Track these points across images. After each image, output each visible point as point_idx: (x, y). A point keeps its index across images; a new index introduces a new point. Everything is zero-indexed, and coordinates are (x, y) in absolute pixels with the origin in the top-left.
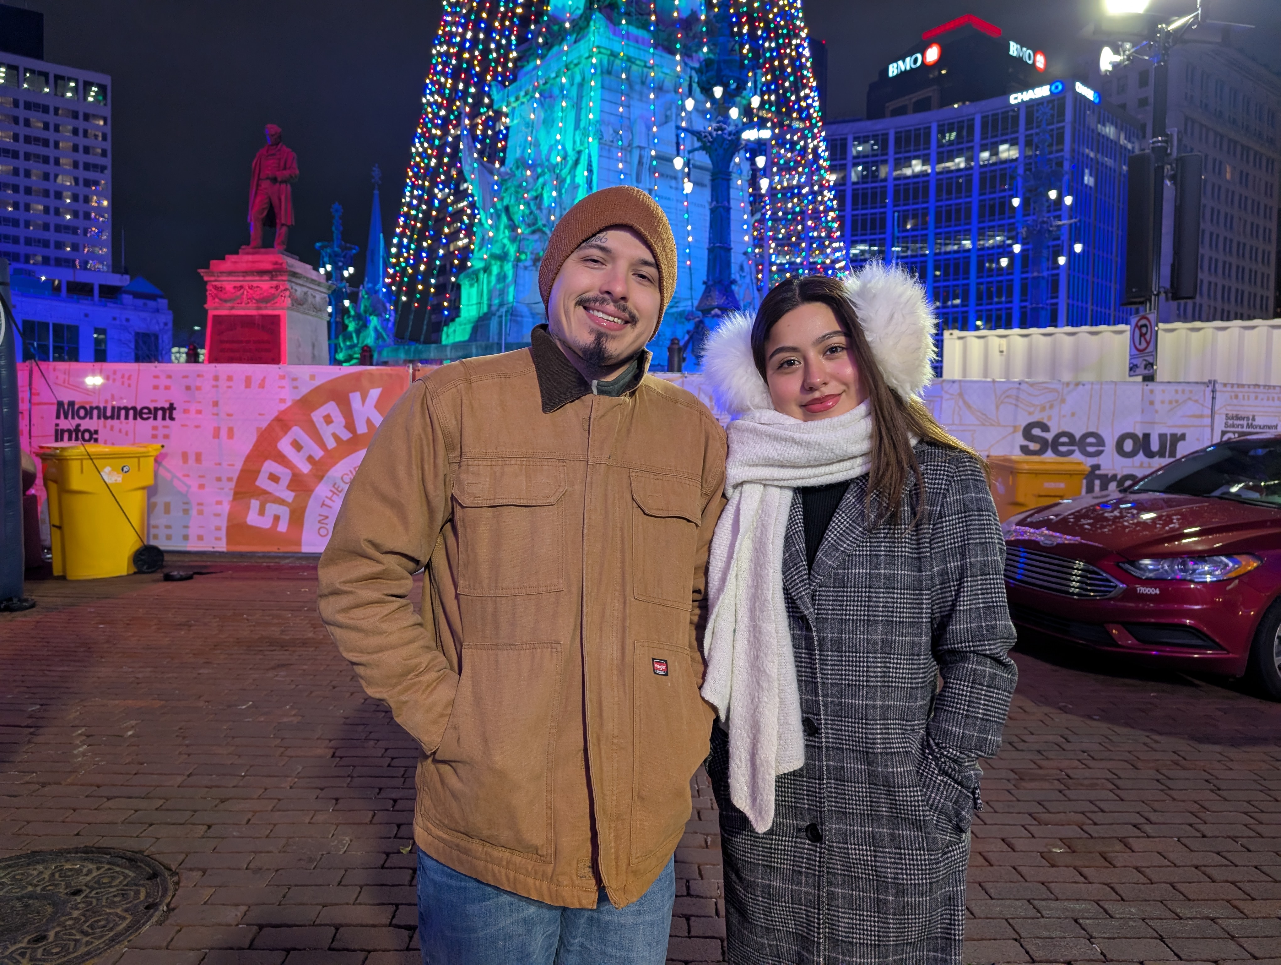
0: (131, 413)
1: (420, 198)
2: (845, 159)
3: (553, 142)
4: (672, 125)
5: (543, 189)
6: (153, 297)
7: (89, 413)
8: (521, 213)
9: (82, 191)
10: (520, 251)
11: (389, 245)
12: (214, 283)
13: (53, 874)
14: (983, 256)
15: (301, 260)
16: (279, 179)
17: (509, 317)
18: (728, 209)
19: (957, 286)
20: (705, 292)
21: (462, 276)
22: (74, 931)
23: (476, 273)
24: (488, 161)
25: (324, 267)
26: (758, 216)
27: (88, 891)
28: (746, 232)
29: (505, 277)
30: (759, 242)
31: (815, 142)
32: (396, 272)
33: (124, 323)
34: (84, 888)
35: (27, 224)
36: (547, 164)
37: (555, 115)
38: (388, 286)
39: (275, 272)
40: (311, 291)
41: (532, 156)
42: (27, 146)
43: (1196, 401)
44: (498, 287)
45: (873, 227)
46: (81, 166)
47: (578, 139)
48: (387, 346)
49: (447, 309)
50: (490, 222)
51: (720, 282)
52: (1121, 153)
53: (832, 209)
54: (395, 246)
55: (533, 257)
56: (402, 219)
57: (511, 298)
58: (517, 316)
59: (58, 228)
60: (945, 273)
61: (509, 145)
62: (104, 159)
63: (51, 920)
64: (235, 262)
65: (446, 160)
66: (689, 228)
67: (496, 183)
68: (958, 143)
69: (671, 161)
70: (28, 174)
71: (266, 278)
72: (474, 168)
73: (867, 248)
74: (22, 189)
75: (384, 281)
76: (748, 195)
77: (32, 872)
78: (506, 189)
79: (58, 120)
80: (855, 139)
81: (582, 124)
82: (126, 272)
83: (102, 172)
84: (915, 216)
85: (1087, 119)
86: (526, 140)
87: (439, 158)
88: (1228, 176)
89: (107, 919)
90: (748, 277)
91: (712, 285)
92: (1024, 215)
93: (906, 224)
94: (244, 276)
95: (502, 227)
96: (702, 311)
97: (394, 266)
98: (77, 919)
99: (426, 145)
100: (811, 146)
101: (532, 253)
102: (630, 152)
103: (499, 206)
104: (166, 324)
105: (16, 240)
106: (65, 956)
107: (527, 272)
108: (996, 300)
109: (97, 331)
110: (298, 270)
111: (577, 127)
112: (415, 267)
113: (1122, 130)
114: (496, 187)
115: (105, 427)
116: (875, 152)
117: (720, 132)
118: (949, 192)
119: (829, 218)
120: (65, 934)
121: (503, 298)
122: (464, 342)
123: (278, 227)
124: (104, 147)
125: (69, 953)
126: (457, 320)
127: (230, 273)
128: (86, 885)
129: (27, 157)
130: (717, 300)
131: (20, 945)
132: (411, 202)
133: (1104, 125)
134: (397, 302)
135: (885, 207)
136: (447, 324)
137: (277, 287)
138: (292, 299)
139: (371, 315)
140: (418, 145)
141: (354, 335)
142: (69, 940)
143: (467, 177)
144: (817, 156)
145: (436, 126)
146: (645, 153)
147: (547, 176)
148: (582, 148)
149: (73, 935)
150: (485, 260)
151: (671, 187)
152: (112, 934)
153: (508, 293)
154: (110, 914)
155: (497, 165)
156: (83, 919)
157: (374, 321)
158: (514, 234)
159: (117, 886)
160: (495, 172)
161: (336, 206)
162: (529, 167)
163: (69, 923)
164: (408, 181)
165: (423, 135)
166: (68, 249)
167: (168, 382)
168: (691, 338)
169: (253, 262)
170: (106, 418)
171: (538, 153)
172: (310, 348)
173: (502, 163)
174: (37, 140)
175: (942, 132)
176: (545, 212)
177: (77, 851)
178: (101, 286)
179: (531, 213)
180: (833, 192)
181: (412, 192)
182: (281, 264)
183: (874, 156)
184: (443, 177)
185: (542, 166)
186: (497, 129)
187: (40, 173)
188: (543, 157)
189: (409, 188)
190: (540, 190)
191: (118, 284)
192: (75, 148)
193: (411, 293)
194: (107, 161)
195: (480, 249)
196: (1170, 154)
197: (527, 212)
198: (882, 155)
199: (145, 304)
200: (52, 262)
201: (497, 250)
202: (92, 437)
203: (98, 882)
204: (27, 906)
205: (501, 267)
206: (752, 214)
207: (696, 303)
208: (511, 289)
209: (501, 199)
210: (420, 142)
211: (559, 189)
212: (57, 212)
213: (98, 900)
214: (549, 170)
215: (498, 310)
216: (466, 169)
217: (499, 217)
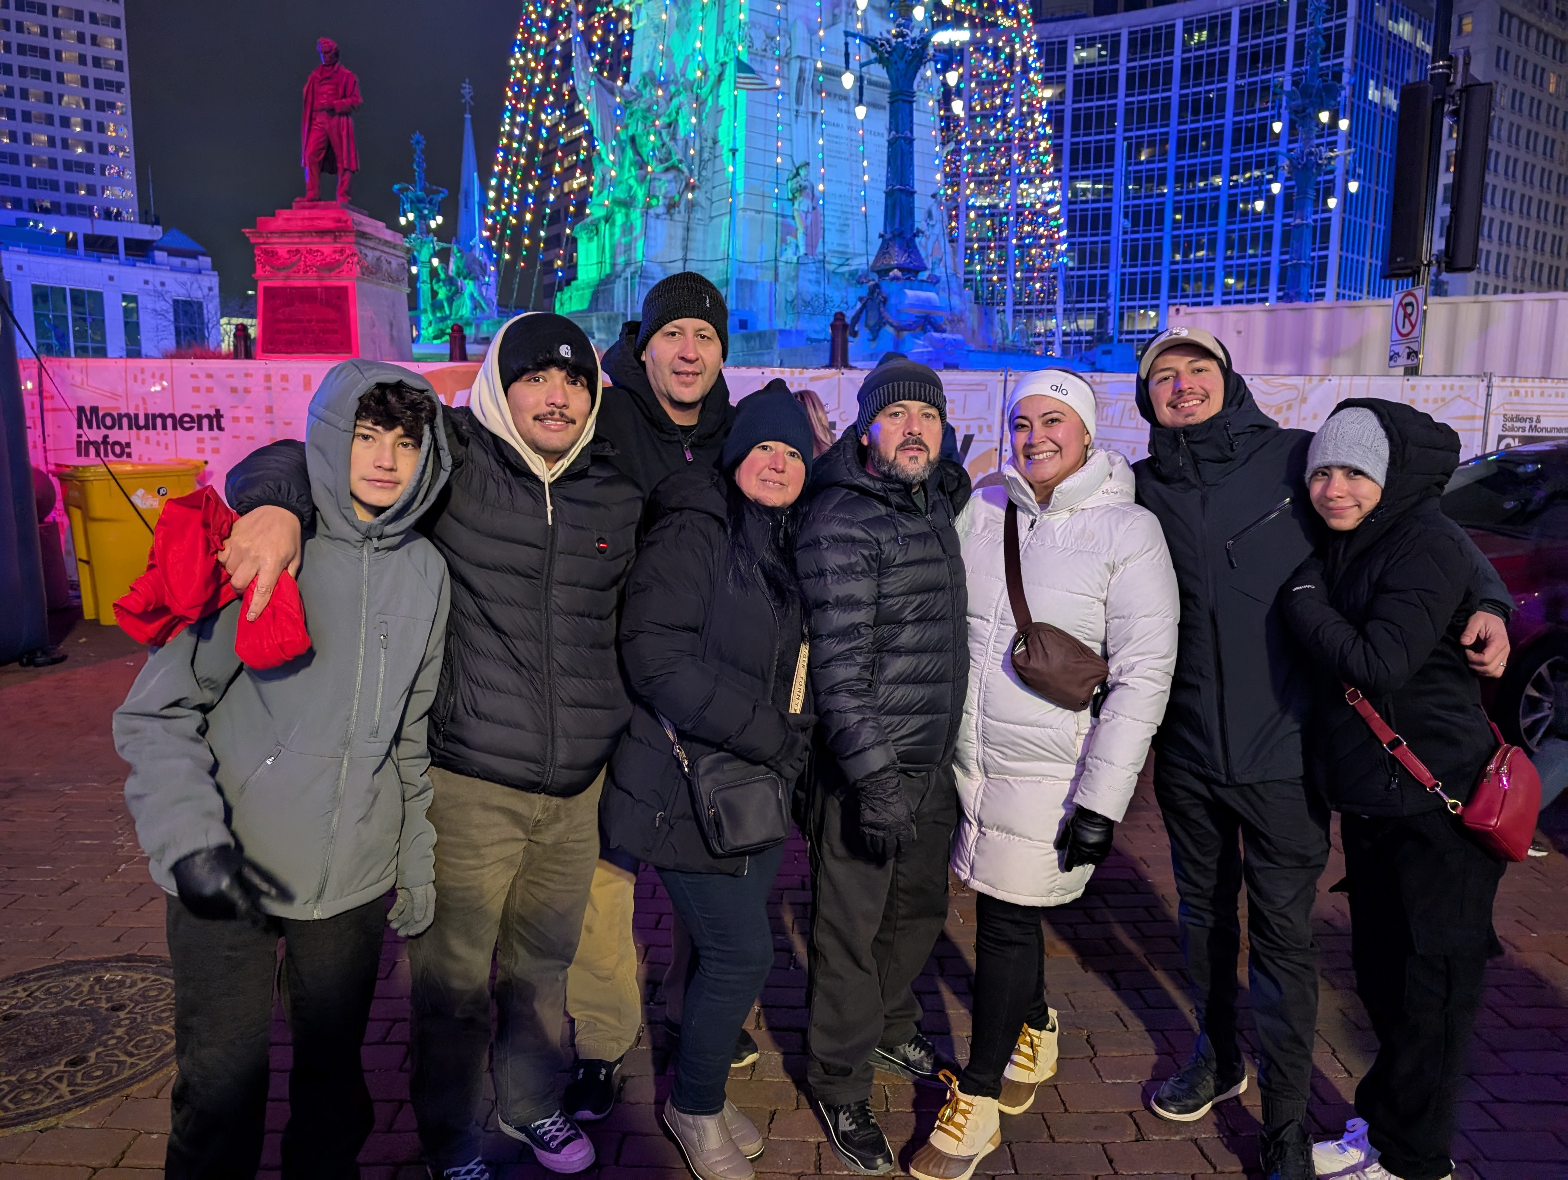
0: (169, 421)
1: (523, 126)
2: (1064, 69)
3: (690, 51)
4: (841, 27)
5: (677, 113)
6: (194, 255)
7: (117, 422)
8: (651, 146)
9: (95, 116)
10: (650, 194)
11: (485, 187)
12: (263, 246)
13: (92, 987)
14: (1236, 195)
15: (371, 216)
16: (338, 111)
17: (637, 280)
18: (911, 141)
19: (1203, 234)
20: (881, 248)
21: (578, 227)
22: (116, 1052)
23: (596, 224)
24: (609, 78)
25: (405, 215)
26: (952, 146)
27: (133, 1005)
28: (937, 169)
29: (631, 228)
30: (953, 178)
31: (1025, 49)
32: (495, 222)
33: (159, 288)
34: (128, 1002)
35: (28, 162)
36: (682, 80)
37: (692, 15)
38: (487, 241)
39: (340, 229)
40: (384, 256)
41: (664, 70)
42: (22, 58)
43: (1468, 399)
44: (623, 241)
45: (1098, 159)
46: (91, 83)
47: (721, 48)
48: (488, 318)
49: (562, 269)
50: (612, 157)
51: (901, 234)
52: (1417, 59)
53: (1044, 137)
54: (492, 188)
55: (667, 202)
56: (501, 154)
57: (639, 255)
58: (646, 278)
59: (69, 165)
60: (1188, 218)
61: (634, 54)
62: (119, 74)
63: (91, 1040)
64: (288, 219)
65: (554, 76)
66: (865, 163)
67: (619, 106)
68: (1209, 47)
69: (839, 75)
70: (25, 94)
71: (328, 239)
72: (590, 87)
73: (1090, 186)
74: (19, 115)
75: (480, 233)
76: (938, 119)
77: (68, 984)
78: (632, 114)
79: (59, 22)
80: (1078, 42)
81: (726, 28)
82: (157, 223)
83: (118, 91)
84: (1151, 144)
85: (1376, 14)
86: (655, 49)
87: (547, 71)
88: (1552, 88)
89: (153, 1038)
90: (938, 226)
91: (890, 239)
92: (1290, 142)
93: (1139, 153)
94: (300, 237)
95: (627, 163)
96: (878, 272)
97: (492, 216)
98: (119, 1038)
99: (530, 56)
100: (1019, 54)
101: (665, 197)
102: (788, 63)
103: (623, 137)
104: (210, 289)
105: (15, 181)
106: (107, 1080)
107: (659, 221)
108: (1251, 252)
109: (125, 298)
110: (368, 230)
111: (720, 31)
112: (519, 216)
113: (1420, 27)
114: (619, 112)
115: (138, 439)
116: (1103, 60)
117: (900, 40)
118: (1196, 112)
119: (1041, 149)
120: (107, 1055)
121: (629, 255)
122: (582, 312)
123: (340, 171)
124: (119, 59)
125: (112, 1077)
126: (573, 283)
127: (283, 233)
128: (130, 999)
129: (23, 72)
130: (897, 258)
131: (56, 1069)
132: (512, 131)
133: (1397, 21)
134: (497, 263)
135: (1114, 132)
136: (561, 289)
137: (342, 251)
138: (361, 267)
139: (465, 278)
140: (518, 55)
141: (446, 305)
142: (112, 1062)
143: (581, 98)
144: (1026, 69)
145: (541, 31)
146: (808, 65)
147: (683, 98)
148: (726, 59)
149: (117, 1056)
150: (607, 206)
151: (841, 110)
152: (160, 1054)
153: (635, 248)
154: (158, 1031)
155: (619, 83)
156: (127, 1038)
157: (470, 286)
158: (642, 172)
159: (164, 999)
160: (617, 91)
161: (417, 136)
162: (660, 85)
163: (114, 1041)
164: (507, 103)
165: (525, 42)
166: (83, 192)
167: (209, 383)
168: (864, 306)
169: (311, 219)
170: (139, 428)
171: (671, 66)
172: (387, 328)
173: (626, 79)
174: (33, 50)
175: (1189, 30)
176: (680, 143)
177: (118, 959)
178: (127, 240)
179: (663, 145)
180: (1046, 116)
181: (512, 118)
182: (346, 222)
183: (1101, 64)
184: (551, 98)
185: (676, 83)
186: (620, 32)
187: (40, 92)
188: (678, 71)
189: (508, 114)
190: (674, 114)
191: (148, 237)
192: (82, 60)
193: (515, 250)
194: (124, 77)
195: (600, 193)
196: (1453, 83)
197: (659, 143)
198: (1112, 63)
199: (183, 263)
200: (64, 210)
201: (621, 194)
202: (124, 450)
203: (143, 996)
204: (63, 1024)
205: (627, 215)
206: (944, 144)
207: (872, 259)
208: (640, 244)
209: (626, 127)
210: (520, 51)
211: (698, 114)
212: (65, 144)
213: (143, 1016)
214: (685, 89)
215: (624, 271)
216: (580, 87)
217: (623, 150)
